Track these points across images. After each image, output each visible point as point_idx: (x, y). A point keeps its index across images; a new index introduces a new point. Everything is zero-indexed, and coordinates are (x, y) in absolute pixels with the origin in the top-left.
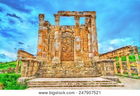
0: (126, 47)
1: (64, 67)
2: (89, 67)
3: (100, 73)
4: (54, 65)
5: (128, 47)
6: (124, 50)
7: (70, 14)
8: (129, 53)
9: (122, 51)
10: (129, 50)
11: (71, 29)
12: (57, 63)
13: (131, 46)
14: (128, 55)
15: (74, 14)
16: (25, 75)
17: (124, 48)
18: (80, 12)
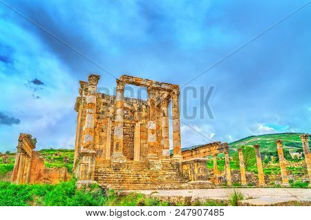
0: (214, 143)
1: (132, 170)
2: (170, 170)
3: (186, 179)
4: (117, 165)
5: (216, 144)
6: (211, 148)
7: (142, 82)
8: (217, 151)
9: (207, 150)
10: (217, 148)
11: (132, 105)
12: (121, 162)
13: (220, 142)
14: (216, 155)
15: (148, 84)
16: (88, 176)
17: (211, 144)
18: (157, 83)
